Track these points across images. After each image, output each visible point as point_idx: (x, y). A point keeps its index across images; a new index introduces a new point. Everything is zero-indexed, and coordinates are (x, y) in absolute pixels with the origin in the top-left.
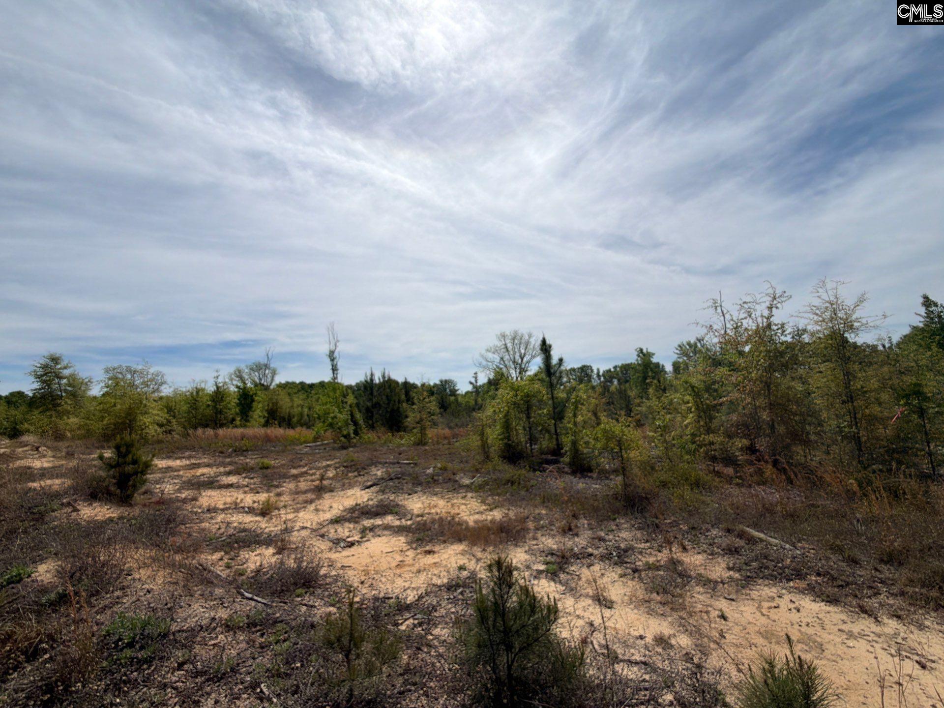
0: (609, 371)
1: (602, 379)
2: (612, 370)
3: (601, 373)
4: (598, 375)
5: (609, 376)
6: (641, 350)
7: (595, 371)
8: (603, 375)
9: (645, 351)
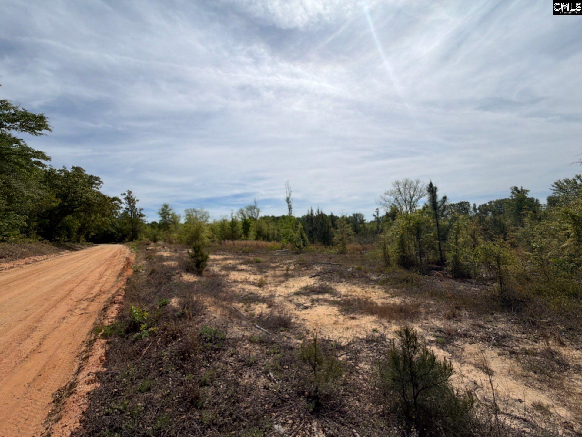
0: (485, 205)
1: (478, 211)
2: (488, 204)
3: (477, 207)
4: (474, 209)
5: (484, 209)
6: (516, 188)
7: (472, 206)
8: (479, 208)
9: (519, 189)
